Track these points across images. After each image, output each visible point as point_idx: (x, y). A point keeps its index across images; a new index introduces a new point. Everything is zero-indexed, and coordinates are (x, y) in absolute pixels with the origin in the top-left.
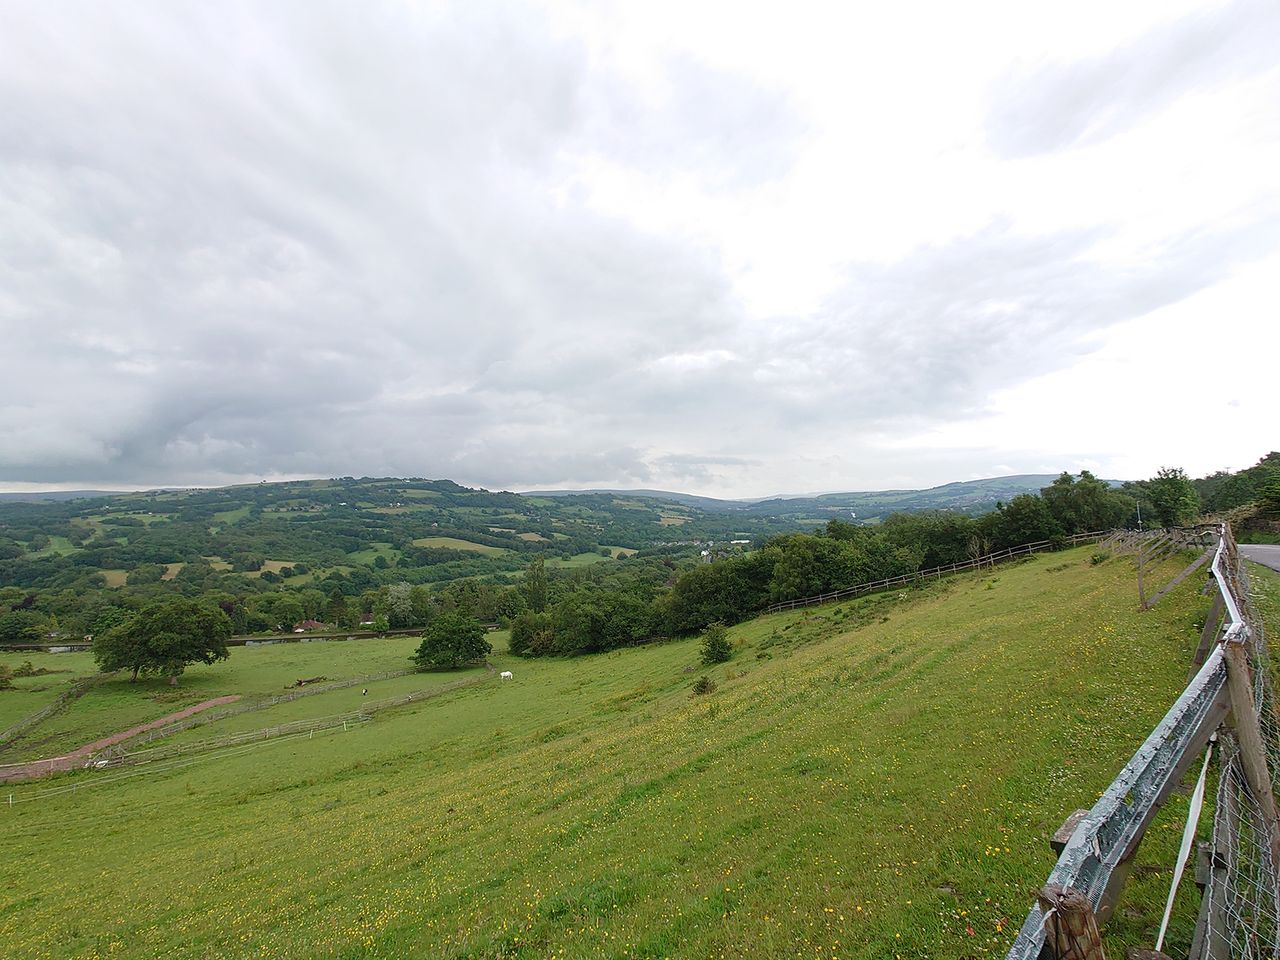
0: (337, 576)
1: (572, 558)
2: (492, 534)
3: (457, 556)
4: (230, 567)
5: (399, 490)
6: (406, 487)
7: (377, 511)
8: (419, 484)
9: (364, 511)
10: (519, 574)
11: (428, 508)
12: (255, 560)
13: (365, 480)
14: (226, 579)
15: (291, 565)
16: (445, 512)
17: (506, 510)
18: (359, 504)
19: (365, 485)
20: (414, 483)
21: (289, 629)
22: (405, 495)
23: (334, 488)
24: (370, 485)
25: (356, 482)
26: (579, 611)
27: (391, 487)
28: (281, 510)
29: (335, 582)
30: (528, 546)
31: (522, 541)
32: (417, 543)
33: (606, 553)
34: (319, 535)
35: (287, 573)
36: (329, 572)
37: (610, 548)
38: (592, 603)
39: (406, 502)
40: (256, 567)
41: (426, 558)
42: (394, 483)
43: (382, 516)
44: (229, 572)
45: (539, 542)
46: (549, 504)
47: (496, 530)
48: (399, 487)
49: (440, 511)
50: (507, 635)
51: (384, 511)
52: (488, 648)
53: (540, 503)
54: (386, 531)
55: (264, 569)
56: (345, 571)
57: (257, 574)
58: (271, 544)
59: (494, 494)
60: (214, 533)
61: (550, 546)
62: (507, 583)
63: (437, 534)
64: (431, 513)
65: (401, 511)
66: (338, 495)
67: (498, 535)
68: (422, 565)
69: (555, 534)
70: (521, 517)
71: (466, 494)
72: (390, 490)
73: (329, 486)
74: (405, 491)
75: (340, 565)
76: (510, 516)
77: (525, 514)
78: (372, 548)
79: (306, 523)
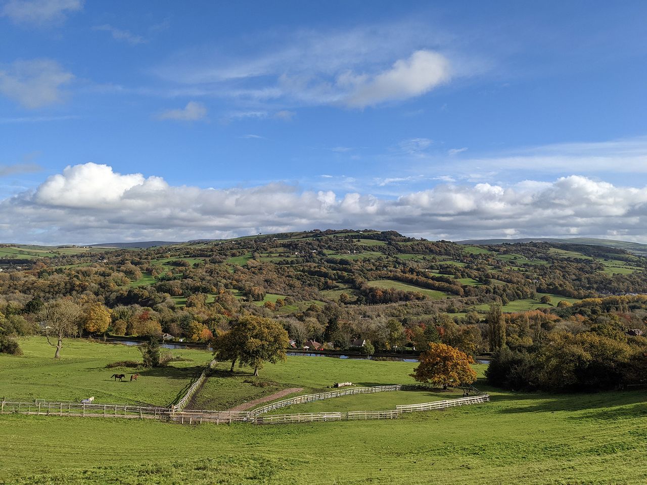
0: (315, 308)
1: (511, 303)
2: (433, 278)
3: (404, 296)
4: (245, 298)
5: (355, 240)
6: (359, 236)
7: (338, 257)
8: (369, 235)
9: (329, 257)
11: (377, 254)
12: (260, 293)
13: (328, 232)
14: (244, 306)
15: (281, 298)
16: (390, 259)
17: (444, 257)
18: (325, 251)
19: (330, 236)
20: (366, 234)
22: (359, 244)
23: (307, 238)
24: (332, 236)
25: (321, 234)
27: (346, 238)
28: (273, 255)
29: (314, 312)
30: (467, 291)
31: (460, 285)
32: (371, 284)
33: (545, 301)
34: (300, 275)
36: (308, 305)
37: (549, 296)
39: (360, 249)
40: (260, 298)
42: (350, 234)
43: (343, 262)
44: (244, 300)
45: (477, 287)
46: (484, 252)
48: (355, 237)
49: (387, 258)
51: (345, 257)
53: (476, 251)
54: (346, 273)
55: (265, 300)
56: (319, 304)
57: (260, 304)
58: (269, 281)
59: (433, 244)
60: (232, 272)
63: (386, 277)
64: (379, 259)
65: (356, 257)
66: (310, 244)
67: (438, 279)
69: (492, 280)
70: (458, 264)
71: (409, 243)
72: (347, 240)
73: (303, 237)
74: (359, 241)
75: (315, 300)
76: (449, 263)
77: (462, 261)
78: (338, 287)
79: (289, 265)
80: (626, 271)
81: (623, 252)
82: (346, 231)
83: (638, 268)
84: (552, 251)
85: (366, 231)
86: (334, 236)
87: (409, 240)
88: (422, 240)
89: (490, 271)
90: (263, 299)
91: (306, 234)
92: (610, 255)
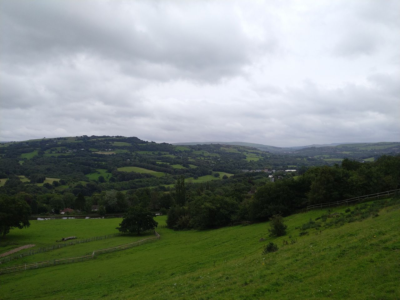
0: (80, 186)
1: (199, 178)
2: (158, 165)
3: (139, 176)
4: (29, 181)
5: (110, 142)
6: (113, 140)
7: (100, 153)
8: (120, 139)
9: (93, 153)
10: (172, 186)
11: (125, 151)
12: (41, 177)
13: (93, 137)
14: (27, 186)
15: (58, 180)
16: (133, 154)
17: (165, 153)
18: (90, 149)
19: (94, 140)
20: (118, 139)
21: (57, 212)
22: (113, 145)
23: (78, 141)
24: (96, 139)
25: (89, 138)
26: (203, 206)
27: (105, 140)
28: (53, 152)
29: (79, 189)
30: (176, 172)
31: (173, 169)
32: (120, 170)
33: (217, 176)
34: (71, 165)
35: (56, 184)
36: (76, 184)
37: (219, 173)
38: (210, 202)
39: (114, 148)
40: (41, 181)
41: (124, 177)
42: (108, 139)
43: (101, 156)
44: (28, 183)
45: (182, 169)
46: (187, 149)
47: (160, 163)
48: (110, 140)
49: (131, 153)
50: (165, 217)
51: (103, 153)
52: (156, 224)
53: (182, 149)
54: (104, 163)
55: (45, 182)
56: (84, 183)
57: (40, 185)
58: (49, 169)
59: (159, 144)
60: (21, 164)
61: (187, 171)
62: (165, 190)
63: (130, 165)
64: (126, 154)
65: (111, 153)
66: (80, 145)
67: (161, 165)
68: (122, 181)
69: (190, 165)
70: (172, 156)
71: (145, 144)
72: (105, 142)
73: (76, 140)
74: (113, 143)
75: (82, 181)
76: (167, 156)
77: (175, 155)
78: (97, 172)
79: (64, 159)
80: (256, 159)
81: (255, 149)
82: (104, 137)
83: (262, 157)
84: (222, 148)
85: (118, 137)
86: (97, 140)
87: (144, 142)
88: (152, 142)
89: (189, 160)
90: (43, 182)
91: (77, 138)
92: (249, 151)
